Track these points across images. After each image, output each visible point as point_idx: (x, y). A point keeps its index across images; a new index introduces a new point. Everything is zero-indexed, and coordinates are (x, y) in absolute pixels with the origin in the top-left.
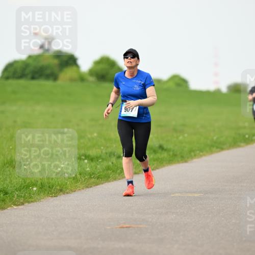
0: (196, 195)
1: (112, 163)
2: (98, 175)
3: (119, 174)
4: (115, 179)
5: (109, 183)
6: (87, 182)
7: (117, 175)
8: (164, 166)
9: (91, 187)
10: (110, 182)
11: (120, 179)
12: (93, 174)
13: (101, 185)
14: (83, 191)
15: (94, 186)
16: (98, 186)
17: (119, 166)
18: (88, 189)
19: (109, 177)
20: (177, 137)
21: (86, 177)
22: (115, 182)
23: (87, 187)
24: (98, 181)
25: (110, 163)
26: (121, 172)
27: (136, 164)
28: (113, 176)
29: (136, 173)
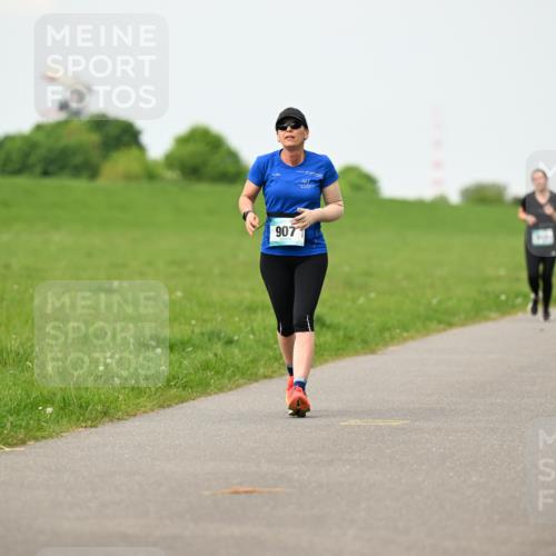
1: (216, 355)
2: (185, 380)
3: (230, 379)
4: (221, 390)
5: (209, 398)
6: (162, 395)
7: (226, 381)
9: (169, 406)
10: (210, 395)
11: (231, 389)
12: (174, 378)
13: (191, 403)
14: (151, 414)
15: (177, 404)
16: (185, 404)
17: (229, 361)
18: (162, 411)
19: (208, 385)
20: (354, 300)
22: (221, 395)
23: (162, 407)
24: (183, 393)
25: (211, 355)
26: (235, 375)
27: (266, 358)
28: (218, 382)
29: (265, 377)
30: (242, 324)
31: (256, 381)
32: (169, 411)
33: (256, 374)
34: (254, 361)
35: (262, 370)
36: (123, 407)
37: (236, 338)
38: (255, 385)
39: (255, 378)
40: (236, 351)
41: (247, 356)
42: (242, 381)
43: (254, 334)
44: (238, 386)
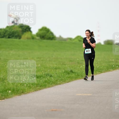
0: (89, 95)
1: (48, 79)
2: (41, 85)
3: (51, 84)
4: (49, 87)
5: (46, 89)
6: (35, 88)
7: (50, 85)
8: (73, 80)
9: (37, 91)
10: (47, 88)
11: (51, 87)
12: (38, 84)
13: (42, 90)
14: (33, 92)
15: (39, 90)
16: (41, 90)
17: (51, 80)
19: (46, 86)
20: (79, 67)
21: (35, 86)
22: (49, 88)
23: (35, 91)
24: (41, 88)
25: (47, 79)
26: (52, 84)
27: (59, 80)
28: (48, 85)
29: (59, 84)
30: (54, 72)
31: (57, 85)
32: (37, 92)
33: (57, 83)
34: (57, 80)
35: (58, 83)
36: (27, 91)
37: (52, 75)
38: (57, 86)
39: (57, 84)
40: (53, 78)
41: (55, 79)
42: (54, 85)
43: (56, 74)
44: (53, 86)
